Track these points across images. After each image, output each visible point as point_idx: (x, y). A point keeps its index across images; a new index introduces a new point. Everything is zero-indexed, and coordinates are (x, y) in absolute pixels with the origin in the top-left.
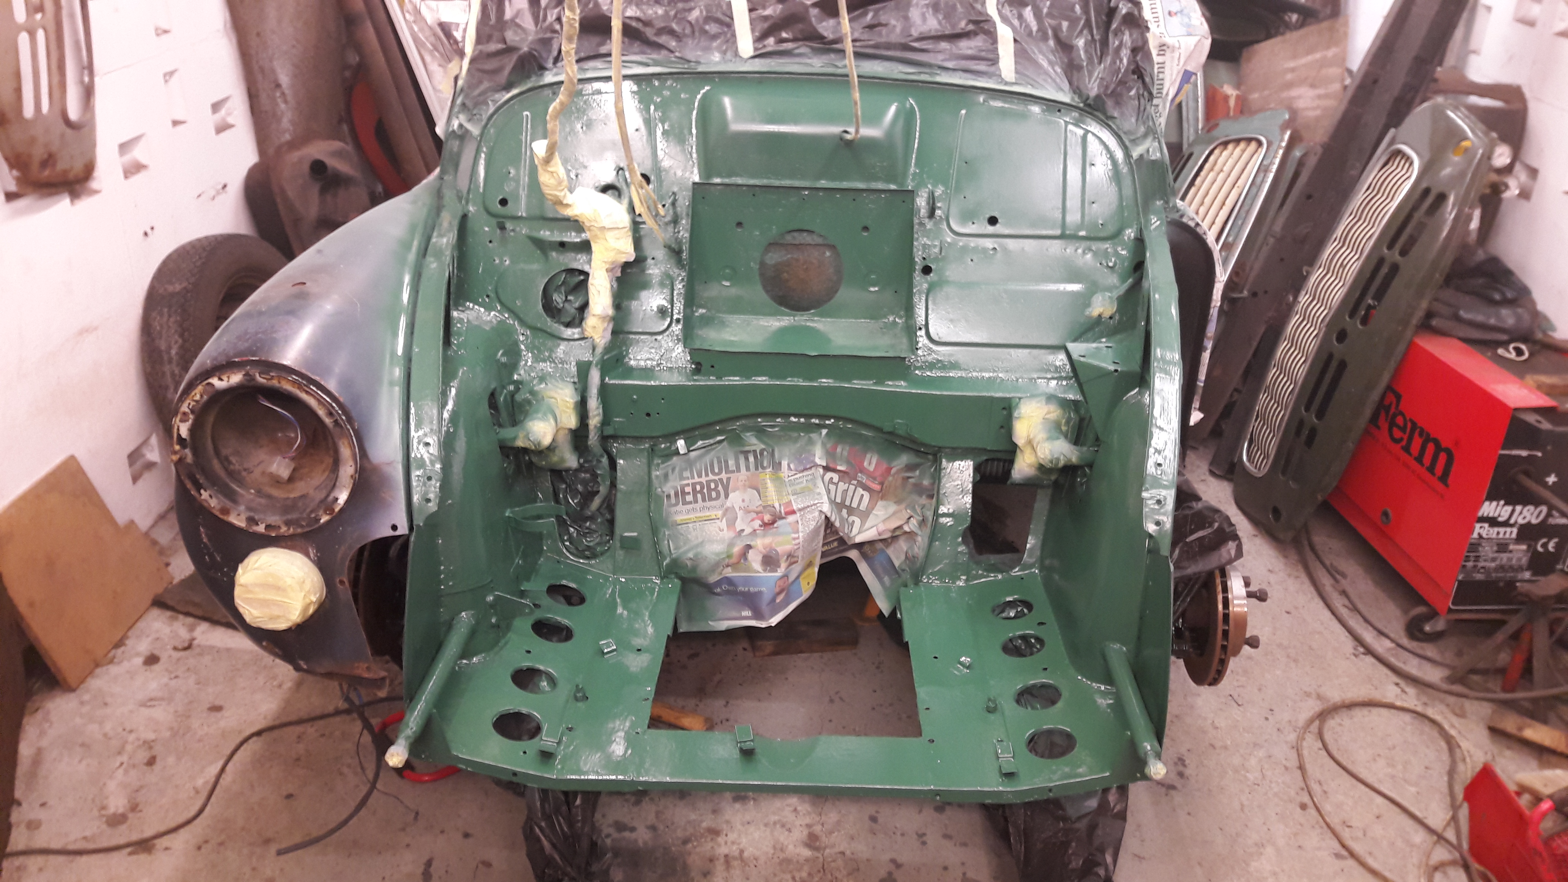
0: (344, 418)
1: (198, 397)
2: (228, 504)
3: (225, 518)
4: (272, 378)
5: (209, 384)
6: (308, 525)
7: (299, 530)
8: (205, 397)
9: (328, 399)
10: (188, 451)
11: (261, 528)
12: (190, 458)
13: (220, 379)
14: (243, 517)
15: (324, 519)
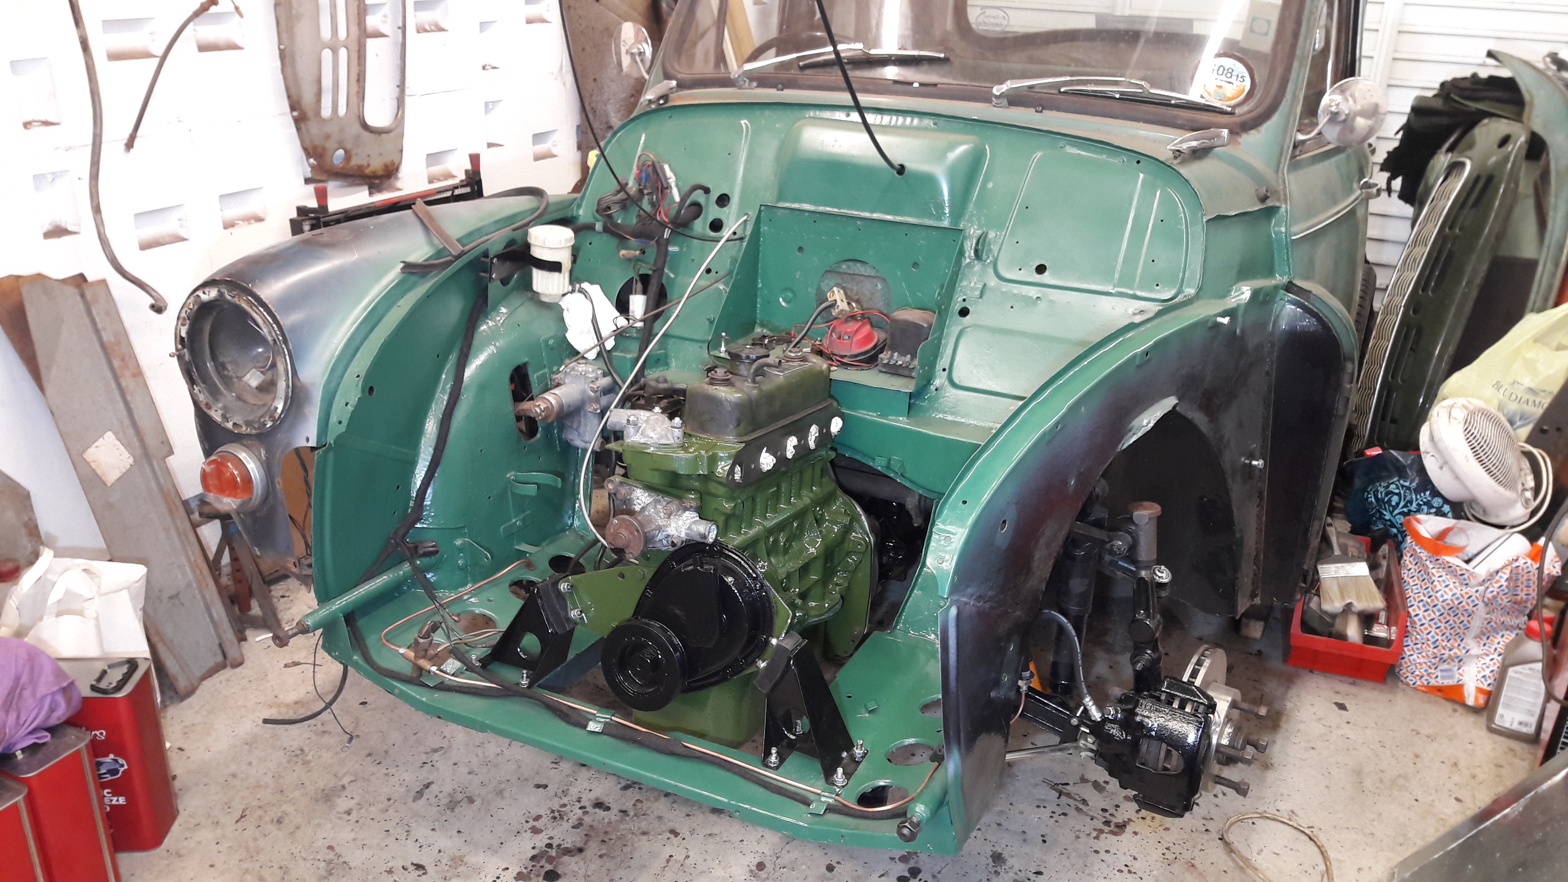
0: (281, 338)
1: (191, 306)
2: (210, 400)
3: (208, 412)
4: (233, 297)
5: (198, 296)
6: (259, 428)
7: (254, 432)
8: (196, 307)
9: (270, 320)
10: (185, 350)
11: (229, 425)
12: (187, 357)
13: (204, 293)
14: (220, 412)
15: (269, 424)
